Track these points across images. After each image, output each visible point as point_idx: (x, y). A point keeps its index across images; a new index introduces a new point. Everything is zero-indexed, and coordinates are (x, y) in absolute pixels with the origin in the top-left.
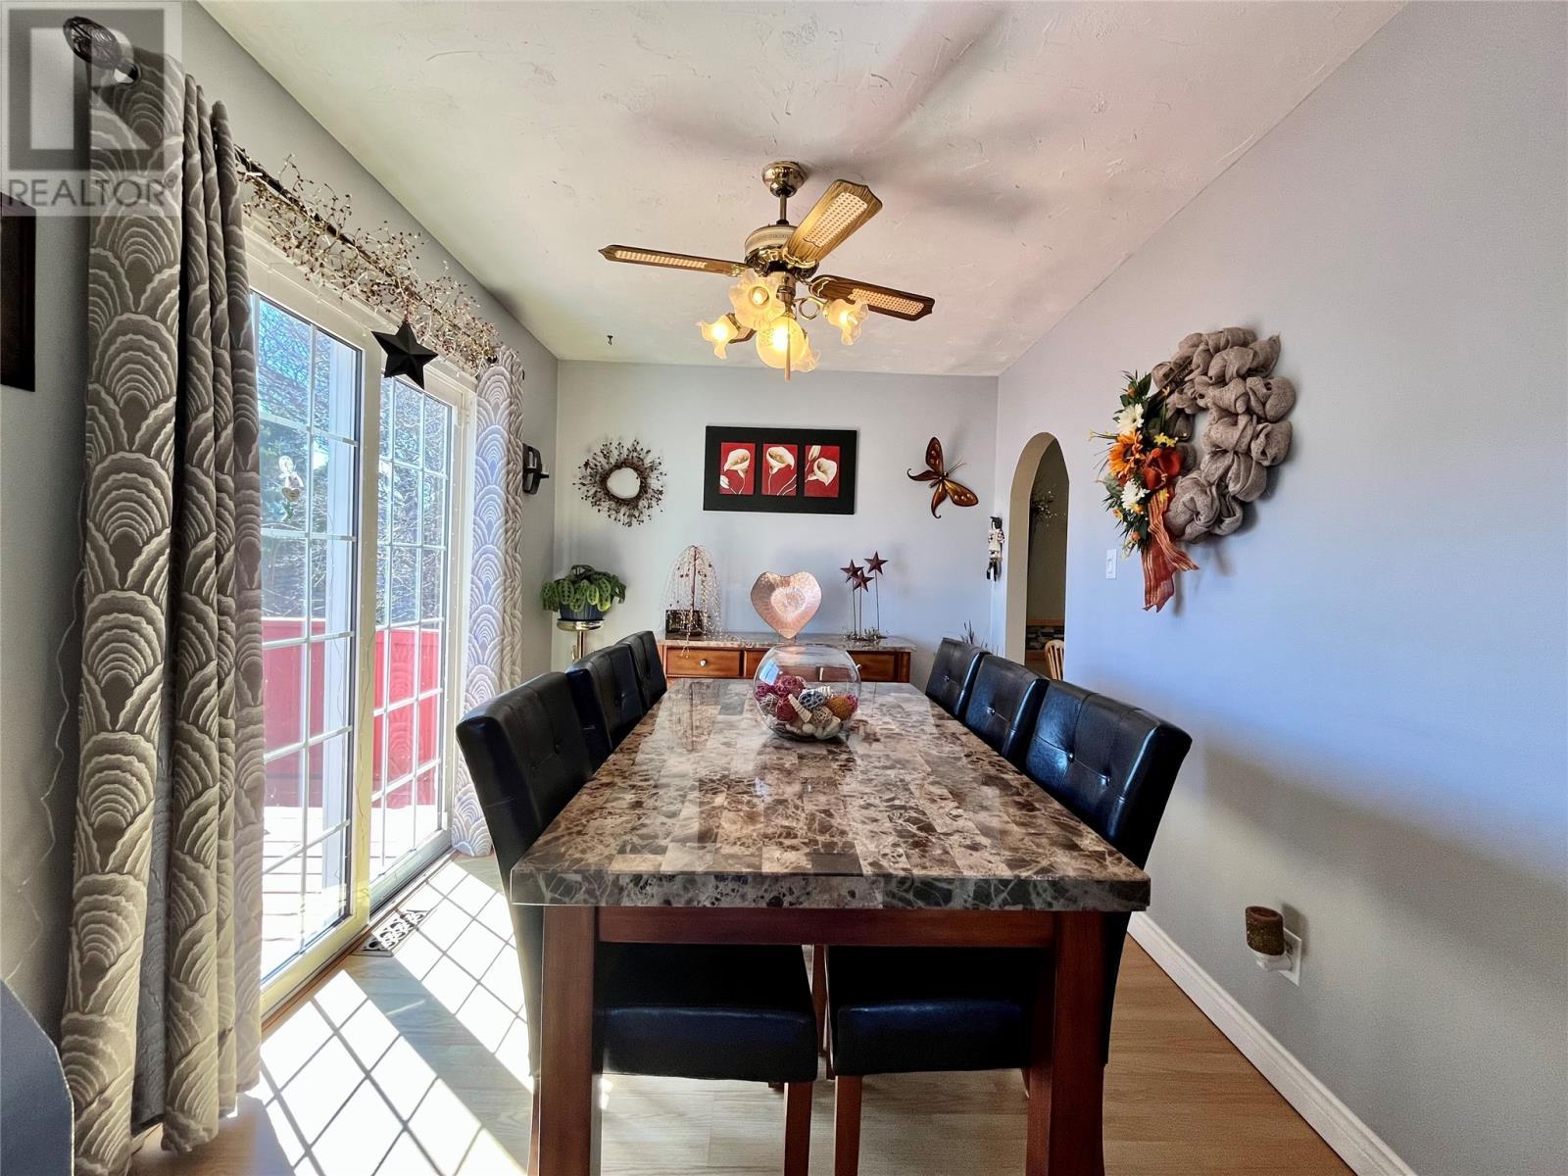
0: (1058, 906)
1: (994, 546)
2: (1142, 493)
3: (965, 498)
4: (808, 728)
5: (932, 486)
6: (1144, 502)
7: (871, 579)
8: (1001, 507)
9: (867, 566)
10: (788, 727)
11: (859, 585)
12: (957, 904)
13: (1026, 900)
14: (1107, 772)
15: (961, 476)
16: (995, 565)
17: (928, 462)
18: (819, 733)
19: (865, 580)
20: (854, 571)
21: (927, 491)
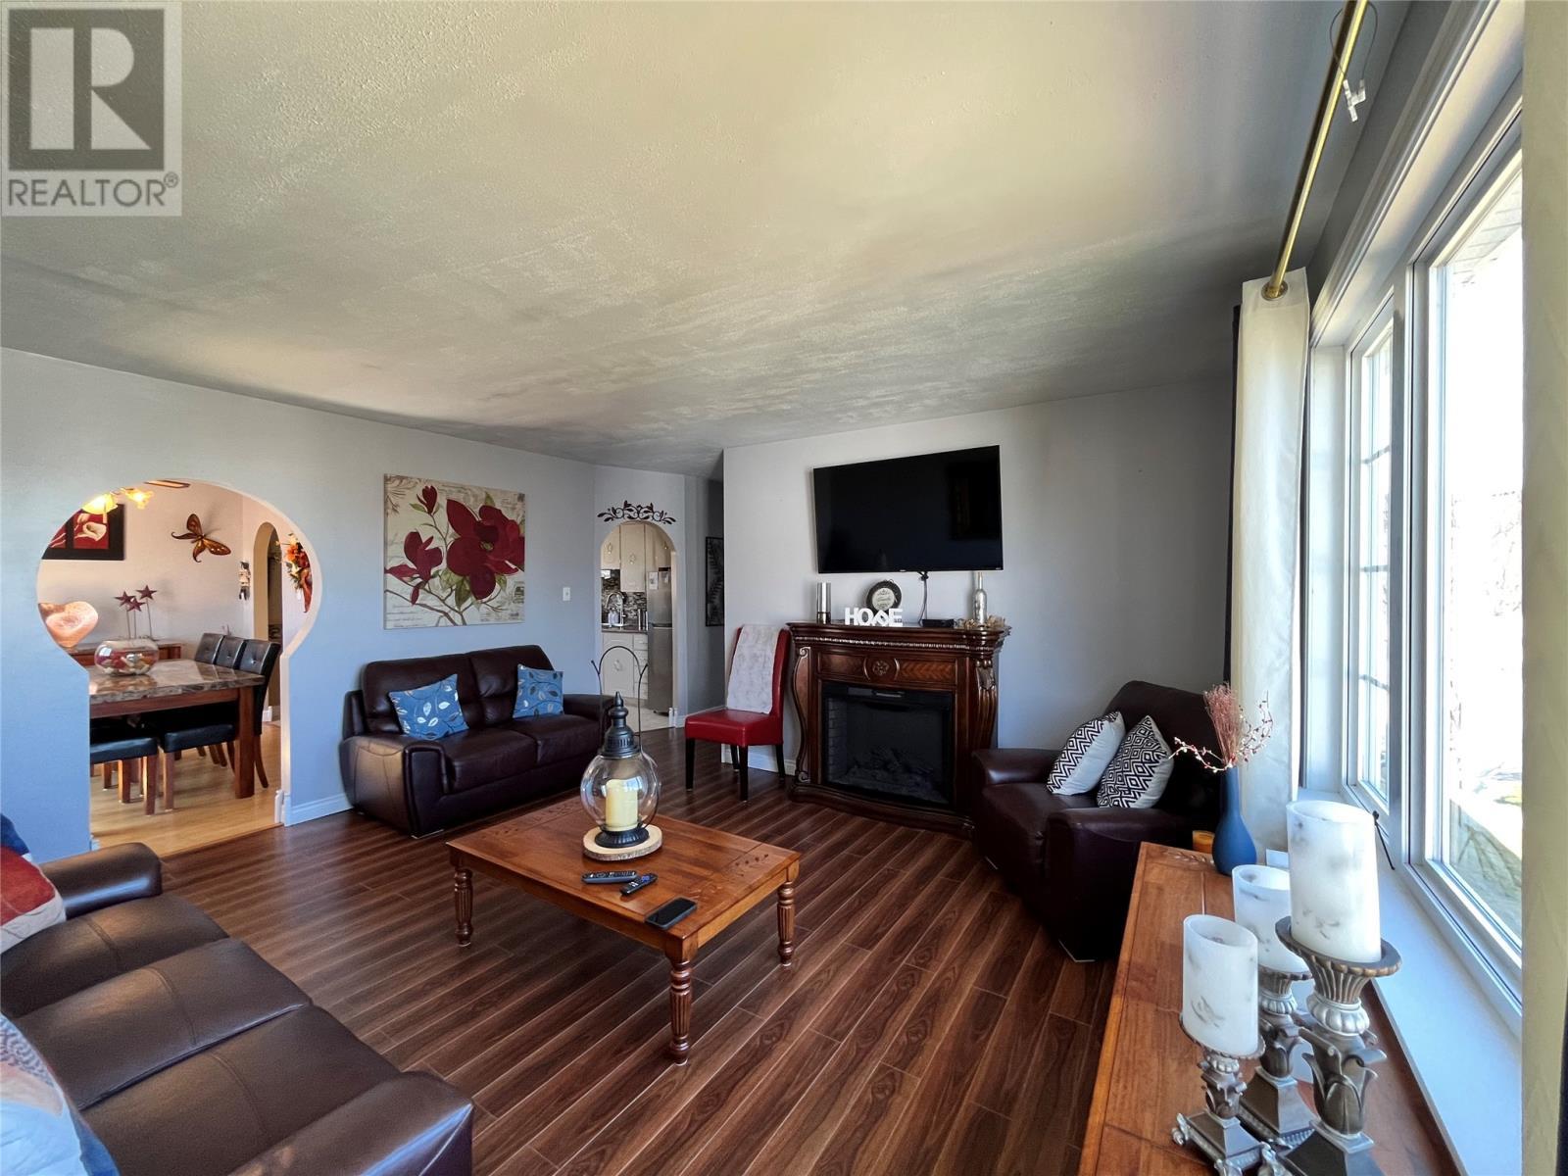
0: (237, 686)
1: (243, 579)
2: (298, 569)
3: (220, 550)
4: (132, 670)
5: (193, 542)
6: (299, 572)
7: (142, 604)
8: (248, 557)
9: (138, 596)
10: (121, 671)
11: (133, 608)
12: (206, 689)
13: (227, 686)
14: (255, 659)
15: (215, 536)
16: (245, 591)
17: (188, 527)
18: (138, 671)
19: (137, 605)
20: (126, 599)
21: (189, 546)
